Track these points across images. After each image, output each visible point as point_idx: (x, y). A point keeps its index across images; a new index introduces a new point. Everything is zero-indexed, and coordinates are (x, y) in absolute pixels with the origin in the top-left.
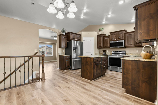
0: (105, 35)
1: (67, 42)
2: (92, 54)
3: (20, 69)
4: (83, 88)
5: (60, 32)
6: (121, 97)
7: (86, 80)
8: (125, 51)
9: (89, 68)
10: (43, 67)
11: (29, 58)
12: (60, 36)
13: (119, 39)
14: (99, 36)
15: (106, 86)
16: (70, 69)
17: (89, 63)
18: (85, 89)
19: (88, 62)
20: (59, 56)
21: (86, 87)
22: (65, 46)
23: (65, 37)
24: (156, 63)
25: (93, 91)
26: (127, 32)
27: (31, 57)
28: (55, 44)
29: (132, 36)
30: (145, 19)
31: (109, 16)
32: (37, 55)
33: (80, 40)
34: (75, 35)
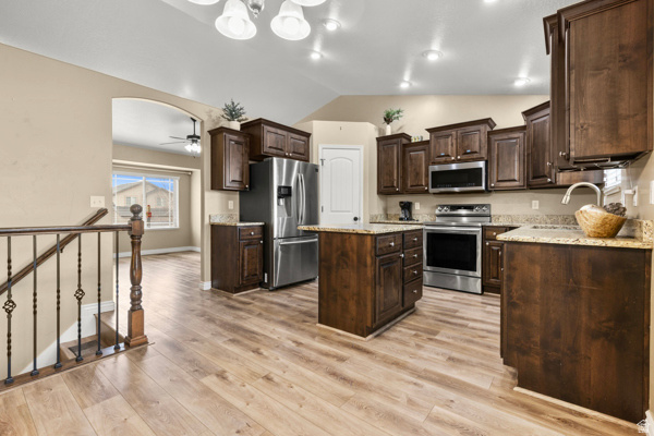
0: (409, 138)
1: (246, 166)
2: (356, 219)
3: (10, 296)
4: (334, 374)
5: (214, 116)
6: (503, 405)
7: (339, 335)
8: (488, 206)
9: (353, 283)
10: (136, 281)
11: (63, 236)
12: (216, 134)
13: (465, 157)
14: (383, 141)
15: (431, 357)
16: (261, 284)
17: (355, 258)
18: (345, 380)
19: (350, 253)
20: (213, 227)
21: (346, 370)
22: (241, 182)
23: (241, 140)
24: (647, 253)
25: (381, 389)
26: (495, 129)
27: (73, 234)
28: (189, 175)
29: (516, 143)
30: (598, 69)
31: (432, 58)
32: (101, 222)
33: (303, 155)
34: (285, 133)
